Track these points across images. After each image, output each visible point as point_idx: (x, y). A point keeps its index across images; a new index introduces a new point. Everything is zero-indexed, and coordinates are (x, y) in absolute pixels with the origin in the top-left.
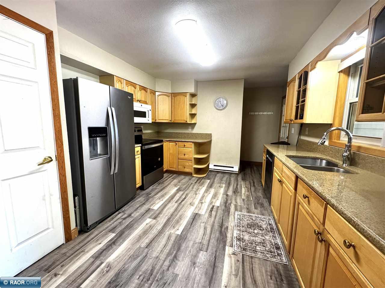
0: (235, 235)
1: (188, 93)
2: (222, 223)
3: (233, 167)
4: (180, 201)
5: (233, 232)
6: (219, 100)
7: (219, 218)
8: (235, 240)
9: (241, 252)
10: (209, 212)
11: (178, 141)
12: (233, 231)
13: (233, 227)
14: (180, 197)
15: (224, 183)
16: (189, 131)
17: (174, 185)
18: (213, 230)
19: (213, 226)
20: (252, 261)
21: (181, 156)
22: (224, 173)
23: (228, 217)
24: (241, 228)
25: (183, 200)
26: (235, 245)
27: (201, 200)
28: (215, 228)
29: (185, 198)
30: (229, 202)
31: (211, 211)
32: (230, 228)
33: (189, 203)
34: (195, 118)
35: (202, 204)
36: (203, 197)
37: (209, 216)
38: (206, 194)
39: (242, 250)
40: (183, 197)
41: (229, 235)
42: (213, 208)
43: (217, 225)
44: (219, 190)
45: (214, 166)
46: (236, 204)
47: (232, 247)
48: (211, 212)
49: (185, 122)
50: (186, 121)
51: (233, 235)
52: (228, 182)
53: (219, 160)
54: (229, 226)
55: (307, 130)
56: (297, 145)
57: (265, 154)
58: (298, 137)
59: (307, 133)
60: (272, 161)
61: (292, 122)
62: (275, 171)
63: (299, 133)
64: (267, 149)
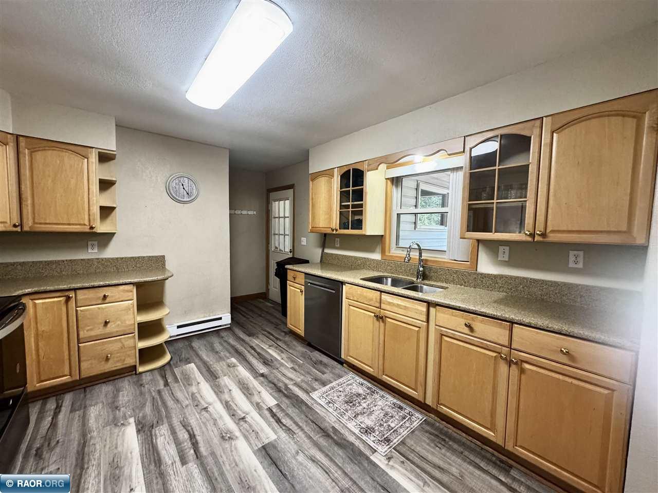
0: (357, 431)
1: (93, 148)
2: (321, 428)
3: (220, 319)
4: (192, 451)
5: (348, 428)
6: (180, 181)
7: (305, 423)
8: (364, 438)
9: (390, 448)
10: (279, 427)
11: (75, 290)
12: (346, 427)
13: (337, 421)
14: (178, 443)
15: (228, 355)
16: (92, 253)
17: (107, 424)
18: (327, 452)
19: (316, 445)
20: (409, 447)
21: (91, 330)
22: (201, 335)
23: (313, 410)
24: (347, 414)
25: (195, 445)
26: (374, 444)
27: (233, 415)
28: (325, 445)
29: (192, 436)
30: (281, 385)
31: (278, 421)
32: (337, 426)
33: (216, 440)
34: (110, 218)
35: (246, 422)
36: (227, 406)
37: (288, 432)
38: (226, 397)
39: (387, 443)
40: (183, 435)
41: (352, 439)
42: (273, 415)
43: (319, 437)
44: (238, 374)
45: (179, 327)
46: (294, 382)
47: (376, 451)
48: (281, 423)
49: (87, 229)
50: (92, 228)
51: (354, 434)
52: (233, 351)
53: (186, 313)
54: (334, 425)
55: (337, 241)
56: (321, 261)
57: (295, 281)
58: (323, 251)
59: (338, 246)
60: (334, 292)
61: (334, 232)
62: (350, 305)
63: (323, 246)
64: (306, 274)
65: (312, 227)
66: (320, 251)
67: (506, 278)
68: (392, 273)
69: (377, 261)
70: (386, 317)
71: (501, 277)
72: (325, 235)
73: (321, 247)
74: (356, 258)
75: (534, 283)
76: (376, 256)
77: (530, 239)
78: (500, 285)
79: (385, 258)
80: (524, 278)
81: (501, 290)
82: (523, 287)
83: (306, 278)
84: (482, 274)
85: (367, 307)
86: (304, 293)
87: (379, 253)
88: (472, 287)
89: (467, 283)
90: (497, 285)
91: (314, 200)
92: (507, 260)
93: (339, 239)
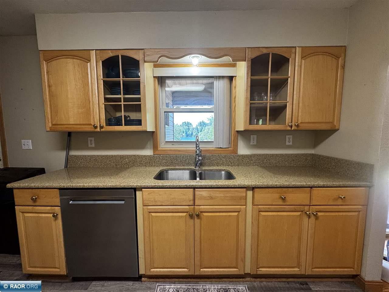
55: (91, 141)
56: (66, 167)
57: (36, 204)
58: (68, 154)
59: (93, 145)
60: (123, 202)
61: (98, 129)
62: (150, 212)
63: (68, 147)
64: (60, 189)
65: (53, 125)
66: (63, 154)
67: (258, 156)
68: (167, 166)
69: (149, 156)
70: (201, 212)
71: (254, 155)
72: (70, 134)
73: (62, 149)
74: (122, 157)
75: (272, 157)
76: (148, 152)
77: (289, 128)
78: (254, 161)
79: (157, 152)
80: (267, 154)
81: (255, 164)
82: (267, 160)
83: (61, 195)
84: (242, 156)
85: (173, 209)
86: (60, 216)
87: (150, 148)
88: (236, 166)
89: (233, 163)
90: (252, 162)
91: (53, 88)
92: (256, 144)
93: (93, 139)
